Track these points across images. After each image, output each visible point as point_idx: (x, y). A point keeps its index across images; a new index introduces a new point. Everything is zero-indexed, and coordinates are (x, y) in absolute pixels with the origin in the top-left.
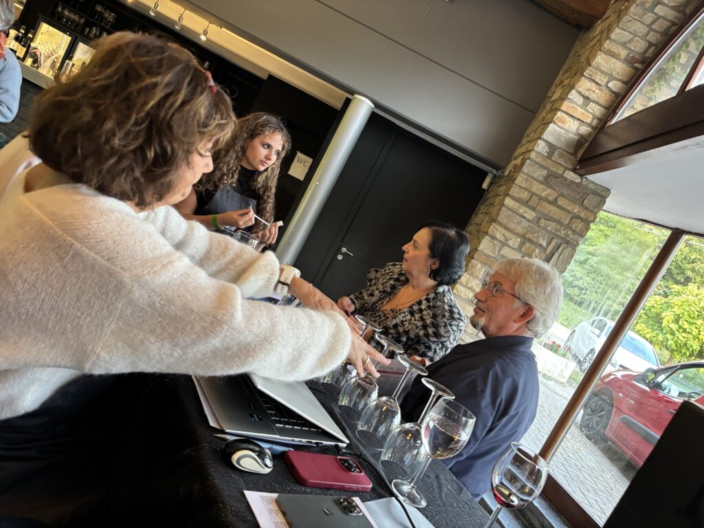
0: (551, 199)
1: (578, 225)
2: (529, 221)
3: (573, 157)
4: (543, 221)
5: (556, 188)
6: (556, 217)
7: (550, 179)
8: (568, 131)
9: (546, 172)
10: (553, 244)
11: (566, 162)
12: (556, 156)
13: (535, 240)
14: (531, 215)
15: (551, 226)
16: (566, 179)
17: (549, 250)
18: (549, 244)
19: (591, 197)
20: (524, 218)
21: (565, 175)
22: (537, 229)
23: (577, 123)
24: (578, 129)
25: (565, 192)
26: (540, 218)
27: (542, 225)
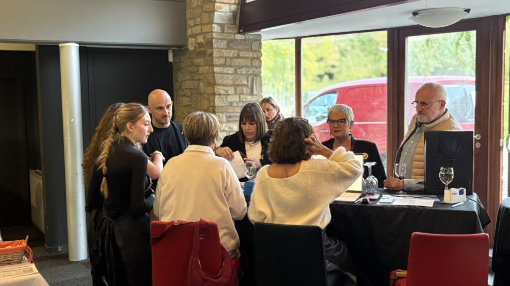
0: (236, 55)
1: (256, 63)
2: (231, 74)
3: (235, 26)
4: (238, 70)
5: (235, 48)
6: (244, 64)
7: (230, 45)
8: (225, 12)
9: (226, 41)
10: (250, 81)
11: (233, 31)
12: (226, 30)
13: (240, 83)
14: (231, 70)
15: (244, 71)
16: (237, 40)
17: (249, 85)
18: (248, 81)
19: (254, 43)
20: (228, 74)
21: (236, 38)
22: (238, 76)
23: (227, 5)
24: (230, 9)
25: (240, 47)
26: (236, 70)
27: (239, 73)
